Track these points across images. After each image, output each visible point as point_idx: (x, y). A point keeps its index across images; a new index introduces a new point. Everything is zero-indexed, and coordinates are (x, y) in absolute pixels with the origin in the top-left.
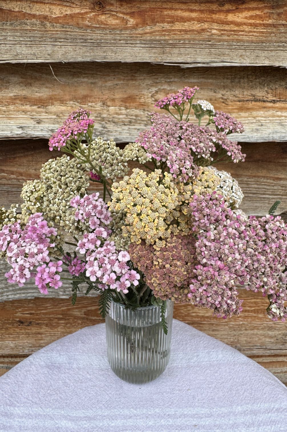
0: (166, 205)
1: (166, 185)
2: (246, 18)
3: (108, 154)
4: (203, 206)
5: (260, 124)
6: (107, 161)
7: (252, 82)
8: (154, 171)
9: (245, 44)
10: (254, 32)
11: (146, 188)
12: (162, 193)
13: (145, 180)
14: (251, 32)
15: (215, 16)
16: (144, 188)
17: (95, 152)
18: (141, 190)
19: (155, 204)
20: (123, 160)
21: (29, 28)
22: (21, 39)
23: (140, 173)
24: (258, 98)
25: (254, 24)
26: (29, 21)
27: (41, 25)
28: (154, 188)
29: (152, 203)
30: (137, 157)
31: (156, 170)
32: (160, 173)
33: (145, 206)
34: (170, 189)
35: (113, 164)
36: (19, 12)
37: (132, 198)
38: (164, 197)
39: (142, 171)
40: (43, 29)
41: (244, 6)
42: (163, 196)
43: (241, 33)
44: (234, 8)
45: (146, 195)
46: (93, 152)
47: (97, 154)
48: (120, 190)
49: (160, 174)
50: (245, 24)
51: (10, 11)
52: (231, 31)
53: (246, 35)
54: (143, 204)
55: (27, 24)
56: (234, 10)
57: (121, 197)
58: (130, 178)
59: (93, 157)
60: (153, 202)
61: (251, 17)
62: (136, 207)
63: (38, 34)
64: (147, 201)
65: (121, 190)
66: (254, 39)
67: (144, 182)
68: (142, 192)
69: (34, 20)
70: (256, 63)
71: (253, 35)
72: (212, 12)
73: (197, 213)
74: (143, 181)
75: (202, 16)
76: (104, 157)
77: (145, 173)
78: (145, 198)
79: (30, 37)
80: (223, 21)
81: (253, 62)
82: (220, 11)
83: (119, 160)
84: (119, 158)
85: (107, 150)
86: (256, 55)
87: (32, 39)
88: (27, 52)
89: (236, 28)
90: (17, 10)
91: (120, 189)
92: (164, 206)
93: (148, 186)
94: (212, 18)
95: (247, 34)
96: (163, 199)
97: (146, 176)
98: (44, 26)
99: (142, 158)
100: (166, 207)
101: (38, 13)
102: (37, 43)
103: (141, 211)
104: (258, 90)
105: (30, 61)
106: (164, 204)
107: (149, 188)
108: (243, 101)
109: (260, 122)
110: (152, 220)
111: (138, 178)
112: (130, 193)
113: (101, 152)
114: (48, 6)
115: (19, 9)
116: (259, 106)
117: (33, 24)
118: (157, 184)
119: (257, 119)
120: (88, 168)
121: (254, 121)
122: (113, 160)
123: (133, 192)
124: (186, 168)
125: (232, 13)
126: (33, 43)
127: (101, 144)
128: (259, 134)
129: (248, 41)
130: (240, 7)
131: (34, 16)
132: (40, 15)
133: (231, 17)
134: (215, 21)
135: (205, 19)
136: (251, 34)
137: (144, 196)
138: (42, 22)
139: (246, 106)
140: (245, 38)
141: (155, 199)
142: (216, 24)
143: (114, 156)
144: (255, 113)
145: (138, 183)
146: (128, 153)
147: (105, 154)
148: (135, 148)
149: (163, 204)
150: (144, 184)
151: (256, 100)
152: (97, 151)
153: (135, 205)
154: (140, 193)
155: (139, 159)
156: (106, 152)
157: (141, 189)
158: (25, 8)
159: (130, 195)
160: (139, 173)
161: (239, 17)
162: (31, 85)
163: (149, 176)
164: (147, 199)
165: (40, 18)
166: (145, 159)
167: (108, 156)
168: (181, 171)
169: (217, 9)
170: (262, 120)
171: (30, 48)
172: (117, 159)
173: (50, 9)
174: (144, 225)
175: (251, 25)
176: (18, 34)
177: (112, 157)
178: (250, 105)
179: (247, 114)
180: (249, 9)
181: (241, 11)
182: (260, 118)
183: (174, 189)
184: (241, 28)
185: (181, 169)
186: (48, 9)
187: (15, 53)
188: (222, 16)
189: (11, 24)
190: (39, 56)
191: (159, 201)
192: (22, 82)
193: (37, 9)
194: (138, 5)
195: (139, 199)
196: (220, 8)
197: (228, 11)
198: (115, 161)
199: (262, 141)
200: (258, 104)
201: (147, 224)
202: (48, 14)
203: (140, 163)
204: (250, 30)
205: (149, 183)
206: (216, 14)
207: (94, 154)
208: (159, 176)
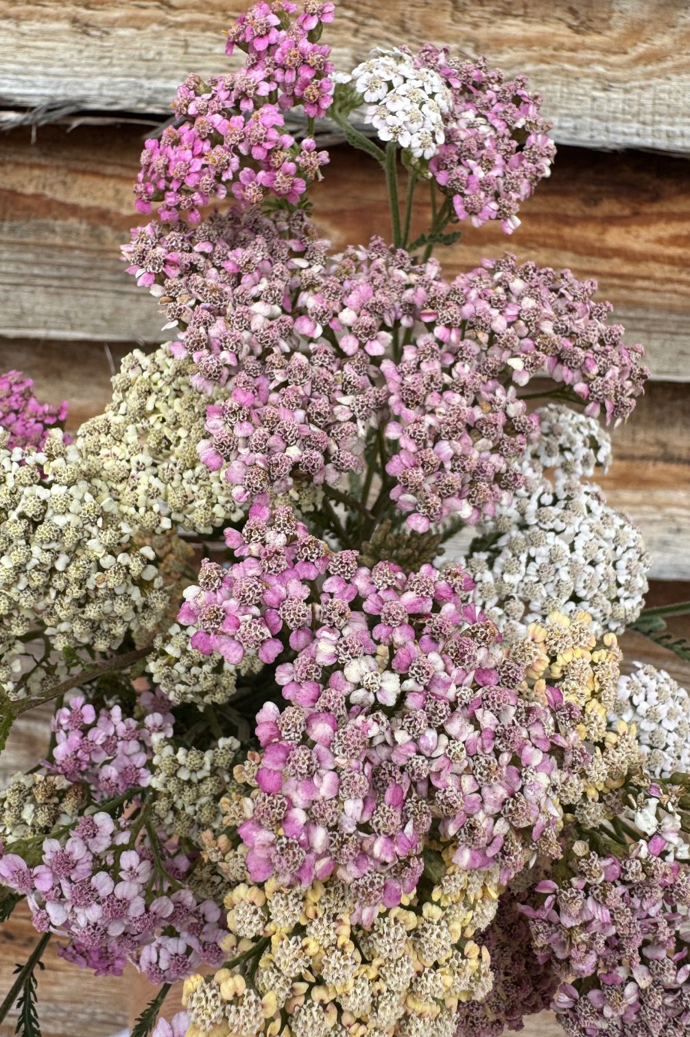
2: (660, 241)
5: (674, 526)
7: (661, 406)
9: (651, 316)
10: (680, 282)
14: (669, 280)
15: (572, 233)
21: (58, 240)
22: (36, 271)
24: (676, 453)
25: (680, 258)
26: (59, 222)
27: (91, 236)
36: (36, 196)
40: (95, 246)
41: (656, 208)
43: (640, 283)
44: (627, 212)
50: (655, 258)
51: (13, 193)
52: (613, 275)
53: (654, 291)
55: (53, 231)
56: (625, 217)
61: (675, 240)
63: (79, 259)
66: (677, 301)
69: (73, 222)
70: (678, 373)
71: (675, 292)
72: (565, 220)
75: (534, 229)
79: (59, 266)
80: (593, 247)
81: (666, 368)
82: (586, 219)
86: (680, 347)
87: (64, 272)
88: (48, 308)
89: (627, 269)
90: (30, 190)
94: (560, 237)
95: (658, 286)
98: (99, 237)
101: (84, 202)
102: (77, 283)
104: (677, 430)
105: (54, 334)
108: (632, 458)
109: (674, 521)
114: (112, 183)
115: (37, 187)
116: (675, 475)
117: (68, 232)
119: (668, 510)
121: (658, 517)
125: (622, 225)
126: (66, 283)
128: (668, 556)
129: (659, 308)
130: (647, 209)
131: (74, 210)
132: (89, 208)
133: (615, 237)
134: (569, 245)
135: (541, 240)
136: (669, 286)
138: (94, 228)
139: (638, 472)
140: (650, 298)
142: (570, 255)
144: (661, 495)
151: (669, 458)
158: (51, 186)
161: (640, 238)
162: (59, 374)
165: (88, 217)
169: (579, 213)
170: (681, 516)
171: (56, 298)
173: (117, 192)
175: (671, 261)
176: (29, 257)
178: (652, 470)
179: (638, 496)
180: (670, 217)
181: (647, 221)
182: (674, 510)
184: (643, 269)
186: (110, 193)
187: (17, 311)
188: (589, 233)
189: (12, 230)
190: (78, 322)
192: (36, 367)
193: (84, 190)
194: (357, 193)
196: (588, 211)
197: (611, 220)
199: (674, 576)
200: (675, 468)
202: (111, 205)
204: (669, 275)
206: (572, 225)
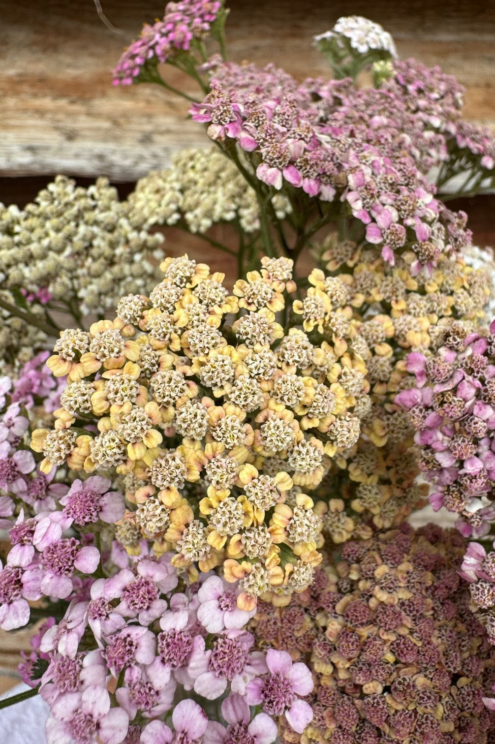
0: (324, 429)
1: (312, 323)
3: (95, 229)
4: (465, 400)
6: (94, 252)
8: (258, 267)
11: (227, 349)
12: (299, 373)
13: (219, 311)
16: (213, 353)
17: (48, 225)
18: (202, 364)
19: (270, 431)
20: (145, 242)
23: (196, 280)
28: (263, 349)
29: (257, 427)
30: (179, 211)
31: (265, 261)
32: (287, 274)
33: (220, 446)
34: (332, 344)
35: (116, 259)
37: (152, 408)
38: (311, 391)
39: (205, 268)
42: (310, 387)
45: (228, 388)
46: (43, 226)
47: (58, 230)
48: (94, 367)
49: (285, 281)
54: (208, 437)
57: (98, 407)
58: (150, 306)
59: (45, 242)
60: (260, 419)
62: (178, 453)
64: (233, 414)
65: (96, 366)
67: (216, 321)
68: (203, 373)
73: (440, 436)
74: (210, 318)
76: (84, 239)
77: (219, 276)
78: (219, 402)
83: (133, 244)
84: (133, 235)
85: (88, 216)
91: (89, 365)
92: (313, 432)
93: (233, 340)
96: (307, 401)
97: (222, 292)
99: (198, 211)
100: (325, 437)
103: (203, 473)
106: (315, 423)
107: (242, 349)
110: (261, 518)
111: (186, 299)
112: (145, 379)
113: (69, 222)
118: (278, 331)
120: (32, 283)
122: (113, 245)
123: (158, 377)
124: (423, 219)
127: (66, 199)
137: (218, 393)
141: (272, 403)
143: (116, 234)
145: (184, 330)
146: (148, 201)
147: (82, 229)
148: (171, 182)
149: (307, 424)
150: (215, 333)
152: (55, 221)
153: (172, 442)
154: (195, 379)
155: (189, 216)
156: (87, 223)
157: (202, 359)
159: (143, 389)
160: (189, 280)
163: (237, 291)
164: (229, 408)
166: (208, 214)
167: (94, 236)
168: (410, 232)
172: (127, 242)
174: (220, 547)
177: (109, 236)
183: (348, 340)
185: (409, 222)
191: (290, 414)
195: (193, 409)
198: (119, 251)
201: (236, 538)
203: (193, 229)
205: (241, 327)
207: (47, 234)
208: (281, 288)
